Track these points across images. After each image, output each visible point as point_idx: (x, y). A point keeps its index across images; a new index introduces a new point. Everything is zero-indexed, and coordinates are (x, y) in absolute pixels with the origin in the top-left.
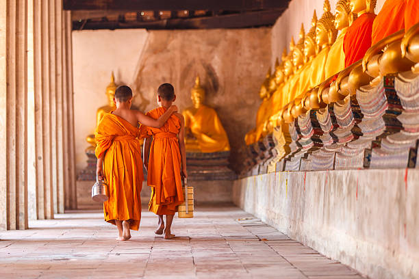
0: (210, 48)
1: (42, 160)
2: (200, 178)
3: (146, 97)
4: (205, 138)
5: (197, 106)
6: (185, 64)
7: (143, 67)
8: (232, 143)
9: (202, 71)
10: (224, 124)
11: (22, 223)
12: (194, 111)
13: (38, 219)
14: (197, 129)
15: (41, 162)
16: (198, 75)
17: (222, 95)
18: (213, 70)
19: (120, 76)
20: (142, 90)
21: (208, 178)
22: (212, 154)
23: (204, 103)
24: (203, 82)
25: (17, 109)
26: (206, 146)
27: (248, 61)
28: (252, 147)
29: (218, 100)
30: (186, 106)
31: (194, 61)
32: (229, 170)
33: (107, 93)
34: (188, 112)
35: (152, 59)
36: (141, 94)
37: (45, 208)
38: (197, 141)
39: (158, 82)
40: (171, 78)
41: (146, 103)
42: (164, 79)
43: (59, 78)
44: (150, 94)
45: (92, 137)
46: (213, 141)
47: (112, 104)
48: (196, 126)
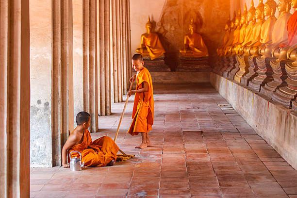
0: (198, 3)
1: (116, 72)
2: (194, 70)
3: (166, 29)
4: (196, 50)
5: (192, 33)
6: (186, 12)
7: (164, 13)
9: (194, 15)
10: (205, 42)
11: (108, 112)
12: (190, 36)
13: (115, 102)
14: (192, 45)
15: (116, 73)
16: (193, 18)
17: (205, 27)
18: (200, 15)
19: (153, 18)
20: (164, 25)
21: (198, 70)
22: (200, 58)
23: (196, 32)
24: (195, 21)
25: (105, 52)
26: (196, 54)
27: (218, 10)
29: (202, 30)
30: (186, 33)
31: (190, 10)
32: (209, 66)
33: (146, 27)
34: (187, 36)
35: (169, 9)
36: (163, 27)
37: (118, 97)
38: (192, 52)
39: (172, 21)
40: (178, 19)
41: (166, 31)
42: (175, 19)
43: (124, 25)
44: (168, 27)
45: (139, 49)
46: (200, 52)
47: (149, 32)
48: (191, 43)
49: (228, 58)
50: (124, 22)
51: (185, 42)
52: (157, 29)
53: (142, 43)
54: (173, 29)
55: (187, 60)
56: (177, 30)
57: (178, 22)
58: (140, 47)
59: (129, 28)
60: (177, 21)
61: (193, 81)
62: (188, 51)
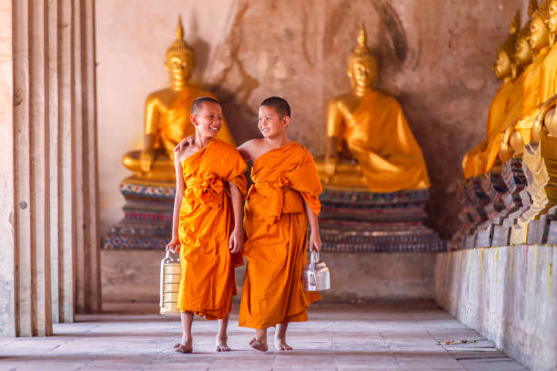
1: (28, 209)
3: (250, 72)
4: (377, 161)
5: (360, 92)
7: (245, 7)
8: (433, 174)
9: (371, 17)
10: (417, 131)
12: (354, 104)
13: (18, 335)
14: (360, 141)
15: (25, 213)
17: (414, 69)
19: (195, 27)
20: (242, 56)
21: (383, 247)
22: (392, 195)
23: (376, 85)
24: (373, 41)
26: (379, 177)
28: (477, 182)
29: (404, 79)
30: (336, 92)
32: (428, 231)
33: (166, 63)
34: (340, 105)
36: (240, 64)
38: (358, 168)
39: (278, 39)
40: (304, 33)
41: (251, 84)
42: (290, 34)
43: (67, 33)
44: (259, 66)
45: (135, 155)
46: (393, 169)
47: (178, 85)
48: (357, 134)
49: (496, 177)
50: (67, 19)
51: (331, 130)
52: (213, 72)
53: (149, 130)
54: (280, 73)
55: (339, 205)
56: (296, 78)
57: (304, 45)
58: (141, 145)
59: (90, 54)
60: (298, 40)
61: (361, 294)
62: (344, 167)
